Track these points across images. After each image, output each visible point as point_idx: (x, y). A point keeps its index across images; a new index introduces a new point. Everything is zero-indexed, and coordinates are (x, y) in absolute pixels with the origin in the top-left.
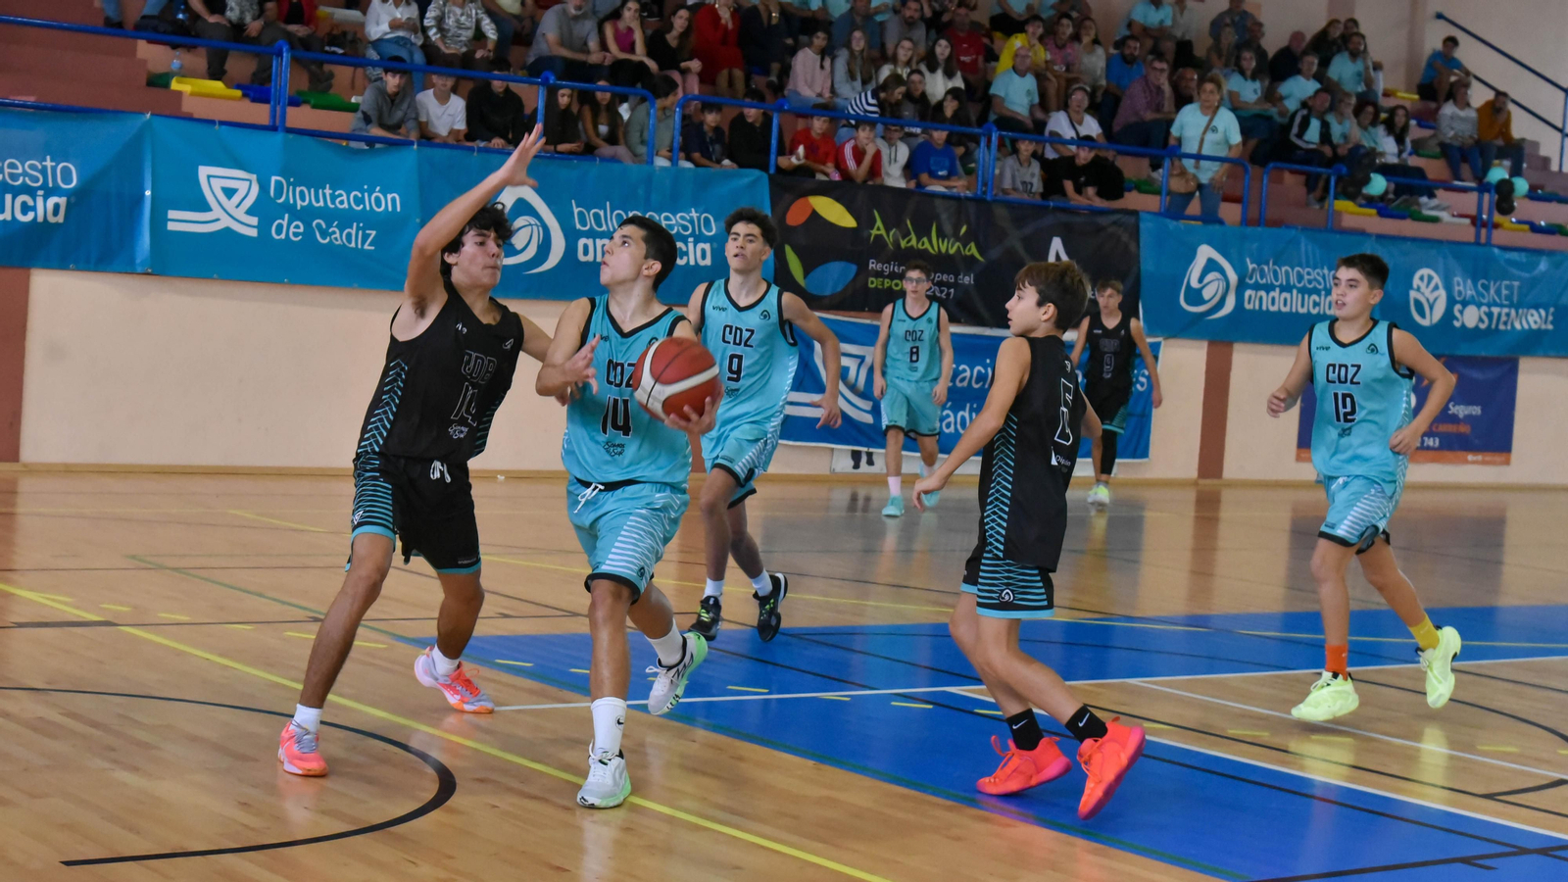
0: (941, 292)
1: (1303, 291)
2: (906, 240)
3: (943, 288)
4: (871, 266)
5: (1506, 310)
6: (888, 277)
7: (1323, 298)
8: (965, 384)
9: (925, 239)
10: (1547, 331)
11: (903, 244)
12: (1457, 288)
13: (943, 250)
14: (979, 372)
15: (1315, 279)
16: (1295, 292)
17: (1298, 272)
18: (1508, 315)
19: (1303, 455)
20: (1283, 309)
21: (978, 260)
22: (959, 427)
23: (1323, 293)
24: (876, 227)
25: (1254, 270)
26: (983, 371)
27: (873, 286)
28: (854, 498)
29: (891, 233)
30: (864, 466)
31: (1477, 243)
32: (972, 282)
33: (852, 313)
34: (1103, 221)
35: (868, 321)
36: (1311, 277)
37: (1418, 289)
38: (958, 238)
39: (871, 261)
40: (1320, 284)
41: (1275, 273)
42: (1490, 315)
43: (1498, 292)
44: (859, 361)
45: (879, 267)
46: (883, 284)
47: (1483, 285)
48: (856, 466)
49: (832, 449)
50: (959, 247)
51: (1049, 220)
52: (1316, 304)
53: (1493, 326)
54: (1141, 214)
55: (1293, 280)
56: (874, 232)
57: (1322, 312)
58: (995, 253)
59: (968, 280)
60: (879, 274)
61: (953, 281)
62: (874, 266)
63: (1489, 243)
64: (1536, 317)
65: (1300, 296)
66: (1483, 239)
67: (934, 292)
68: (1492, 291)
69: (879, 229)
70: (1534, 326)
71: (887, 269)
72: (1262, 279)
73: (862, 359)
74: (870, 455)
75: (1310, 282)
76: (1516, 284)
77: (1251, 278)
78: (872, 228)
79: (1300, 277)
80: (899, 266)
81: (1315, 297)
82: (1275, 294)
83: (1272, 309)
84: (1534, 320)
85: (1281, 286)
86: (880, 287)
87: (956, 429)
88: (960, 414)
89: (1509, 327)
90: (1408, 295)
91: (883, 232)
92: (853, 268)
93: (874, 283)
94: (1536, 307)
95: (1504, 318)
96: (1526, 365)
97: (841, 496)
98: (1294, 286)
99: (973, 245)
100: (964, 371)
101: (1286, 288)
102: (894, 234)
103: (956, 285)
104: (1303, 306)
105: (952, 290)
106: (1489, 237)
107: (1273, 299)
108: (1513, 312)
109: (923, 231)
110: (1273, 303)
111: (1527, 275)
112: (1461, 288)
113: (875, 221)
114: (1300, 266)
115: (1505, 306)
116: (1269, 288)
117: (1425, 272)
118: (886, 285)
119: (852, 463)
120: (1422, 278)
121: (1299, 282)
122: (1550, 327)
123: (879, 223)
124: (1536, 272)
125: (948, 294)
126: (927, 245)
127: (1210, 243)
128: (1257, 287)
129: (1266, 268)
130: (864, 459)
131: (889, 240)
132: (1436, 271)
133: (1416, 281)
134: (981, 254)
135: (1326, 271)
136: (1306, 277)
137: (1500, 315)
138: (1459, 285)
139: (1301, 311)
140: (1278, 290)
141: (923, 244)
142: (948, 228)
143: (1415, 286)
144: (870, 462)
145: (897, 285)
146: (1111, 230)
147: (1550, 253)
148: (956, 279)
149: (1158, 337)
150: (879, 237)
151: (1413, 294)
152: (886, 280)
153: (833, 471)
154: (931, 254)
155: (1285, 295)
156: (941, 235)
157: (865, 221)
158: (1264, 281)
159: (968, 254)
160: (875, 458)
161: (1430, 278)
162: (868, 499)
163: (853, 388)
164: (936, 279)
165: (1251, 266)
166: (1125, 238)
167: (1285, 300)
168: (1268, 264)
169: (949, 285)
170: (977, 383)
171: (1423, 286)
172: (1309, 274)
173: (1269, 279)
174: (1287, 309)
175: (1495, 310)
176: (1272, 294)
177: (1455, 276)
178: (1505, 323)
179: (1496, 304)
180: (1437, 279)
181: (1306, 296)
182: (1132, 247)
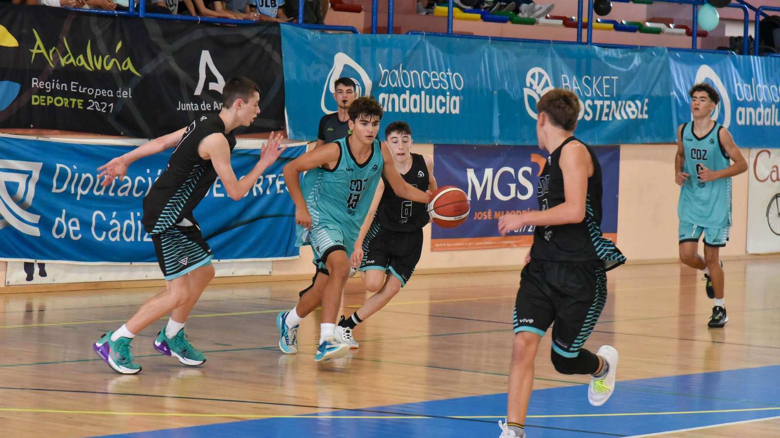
0: (102, 106)
1: (430, 92)
2: (66, 58)
3: (102, 103)
4: (33, 83)
5: (607, 103)
6: (49, 94)
7: (448, 98)
8: (126, 193)
9: (81, 57)
10: (643, 120)
11: (63, 62)
12: (564, 84)
13: (99, 67)
14: (140, 181)
15: (441, 81)
16: (423, 93)
17: (425, 75)
18: (609, 107)
19: (437, 245)
20: (414, 110)
21: (134, 75)
22: (124, 235)
23: (448, 93)
24: (36, 47)
25: (386, 74)
26: (144, 181)
27: (37, 103)
28: (29, 311)
29: (51, 52)
30: (37, 278)
31: (579, 42)
32: (130, 97)
33: (19, 131)
34: (247, 33)
35: (34, 138)
36: (438, 79)
37: (531, 87)
38: (113, 55)
39: (33, 79)
40: (445, 86)
41: (405, 75)
42: (593, 108)
43: (600, 86)
44: (28, 175)
45: (41, 85)
46: (46, 101)
47: (587, 81)
48: (30, 278)
49: (7, 262)
50: (115, 62)
51: (198, 34)
52: (442, 104)
53: (597, 119)
54: (281, 24)
55: (421, 82)
56: (35, 51)
57: (448, 112)
58: (149, 68)
59: (126, 94)
60: (41, 92)
61: (112, 95)
62: (36, 84)
63: (589, 42)
64: (634, 108)
65: (428, 97)
66: (584, 39)
67: (94, 107)
68: (595, 86)
69: (39, 47)
70: (632, 117)
71: (49, 86)
72: (393, 84)
73: (29, 174)
74: (42, 266)
75: (436, 83)
76: (615, 78)
77: (383, 84)
78: (33, 48)
79: (427, 80)
80: (60, 83)
81: (441, 97)
82: (405, 96)
83: (403, 110)
84: (632, 110)
85: (410, 89)
86: (44, 104)
87: (121, 237)
88: (126, 222)
89: (610, 119)
90: (522, 92)
91: (43, 50)
92: (16, 87)
93: (37, 100)
94: (633, 99)
95: (606, 110)
96: (626, 151)
97: (17, 307)
98: (423, 89)
99: (128, 59)
100: (126, 181)
101: (416, 91)
102: (54, 52)
103: (115, 100)
104: (431, 107)
105: (112, 104)
106: (590, 36)
107: (404, 100)
108: (613, 103)
109: (78, 49)
110: (404, 106)
111: (624, 70)
112: (568, 84)
113: (35, 40)
114: (426, 69)
115: (607, 99)
116: (399, 91)
117: (536, 70)
118: (49, 102)
119: (25, 275)
120: (533, 76)
121: (427, 85)
122: (646, 116)
123: (39, 42)
124: (632, 66)
125: (108, 109)
126: (83, 62)
127: (345, 52)
128: (389, 90)
129: (397, 72)
130: (37, 269)
131: (50, 58)
132: (546, 70)
133: (529, 79)
134: (137, 70)
135: (450, 74)
136: (432, 79)
137: (602, 107)
138: (566, 82)
139: (429, 111)
140: (408, 92)
141: (80, 61)
142: (102, 46)
143: (528, 85)
144: (43, 274)
145: (59, 102)
146: (256, 41)
147: (643, 48)
148: (114, 94)
149: (303, 141)
150: (39, 56)
151: (527, 92)
152: (49, 98)
153: (7, 285)
154: (89, 71)
155: (414, 96)
156: (96, 53)
157: (26, 41)
158: (396, 84)
159: (124, 69)
160: (47, 269)
161: (541, 76)
162: (42, 310)
163: (21, 203)
164: (96, 94)
165: (383, 72)
166: (269, 48)
167: (415, 101)
168: (397, 68)
169: (108, 100)
170: (137, 192)
171: (535, 83)
172: (434, 76)
173: (400, 82)
174: (417, 110)
175: (598, 103)
176: (403, 96)
177: (562, 74)
178: (607, 115)
179: (600, 98)
180: (546, 77)
181: (434, 97)
182: (275, 56)
